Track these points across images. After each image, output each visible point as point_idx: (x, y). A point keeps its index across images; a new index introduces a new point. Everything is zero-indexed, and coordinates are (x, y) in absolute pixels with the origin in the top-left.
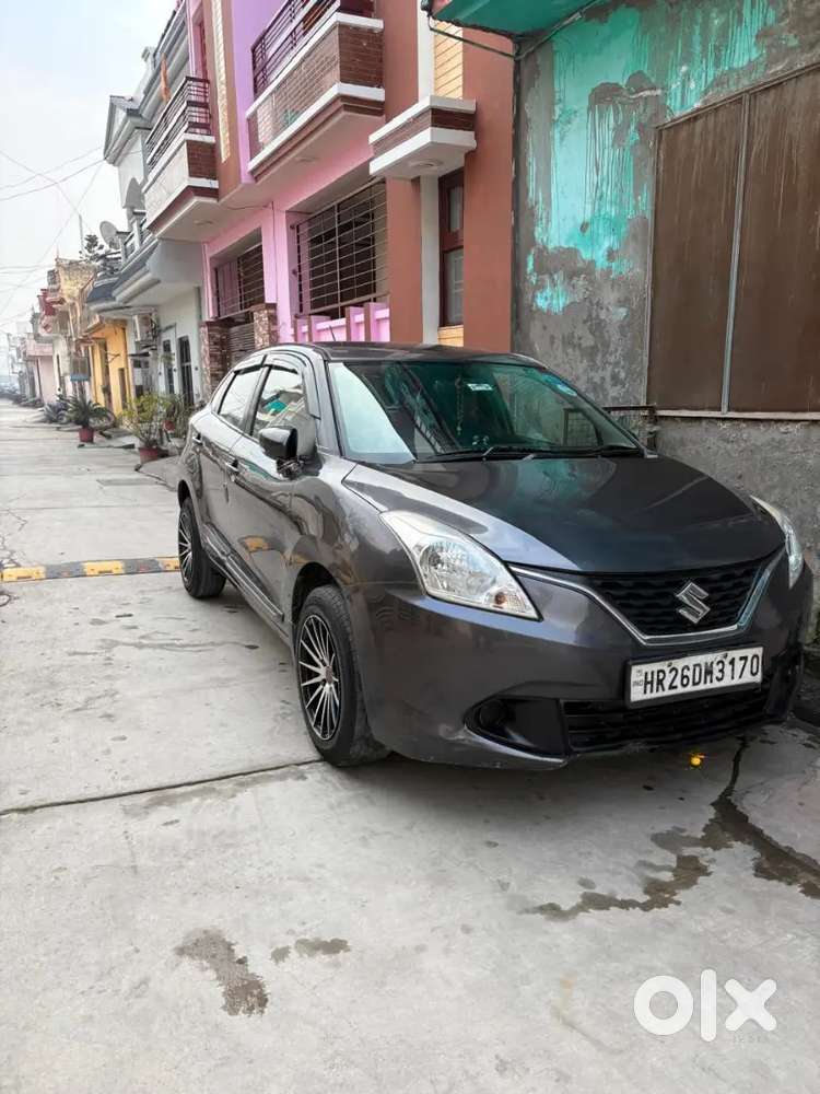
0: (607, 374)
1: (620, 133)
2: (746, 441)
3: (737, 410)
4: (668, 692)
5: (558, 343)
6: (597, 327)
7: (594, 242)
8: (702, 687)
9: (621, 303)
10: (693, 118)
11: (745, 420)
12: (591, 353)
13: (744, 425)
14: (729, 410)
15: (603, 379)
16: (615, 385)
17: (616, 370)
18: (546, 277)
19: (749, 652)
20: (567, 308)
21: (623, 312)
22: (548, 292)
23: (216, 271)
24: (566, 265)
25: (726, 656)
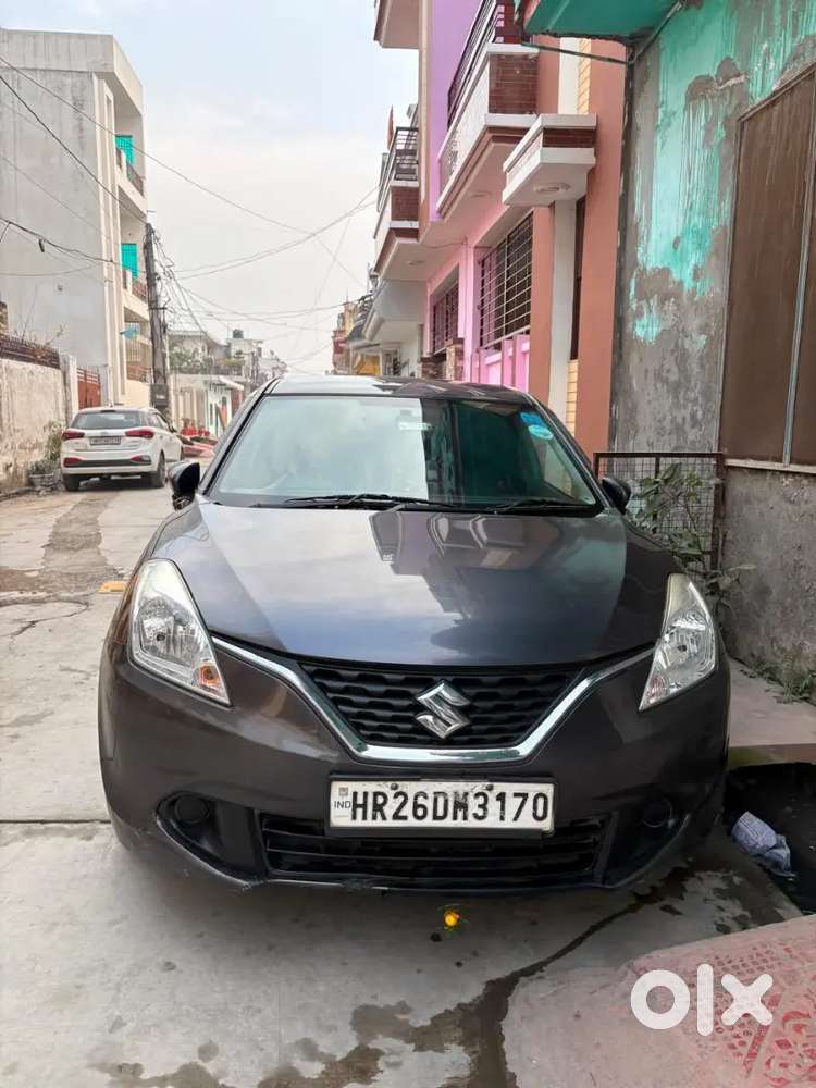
0: (687, 413)
1: (709, 130)
2: (806, 502)
3: (799, 463)
4: (390, 823)
5: (651, 375)
6: (682, 357)
7: (683, 259)
8: (448, 823)
9: (703, 329)
10: (773, 101)
11: (807, 475)
12: (675, 389)
13: (805, 482)
14: (791, 462)
15: (684, 419)
16: (693, 427)
17: (695, 408)
18: (644, 303)
19: (532, 789)
20: (659, 337)
21: (703, 339)
22: (645, 320)
23: (435, 308)
24: (662, 288)
25: (490, 789)
